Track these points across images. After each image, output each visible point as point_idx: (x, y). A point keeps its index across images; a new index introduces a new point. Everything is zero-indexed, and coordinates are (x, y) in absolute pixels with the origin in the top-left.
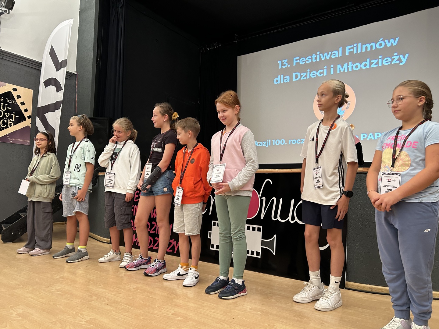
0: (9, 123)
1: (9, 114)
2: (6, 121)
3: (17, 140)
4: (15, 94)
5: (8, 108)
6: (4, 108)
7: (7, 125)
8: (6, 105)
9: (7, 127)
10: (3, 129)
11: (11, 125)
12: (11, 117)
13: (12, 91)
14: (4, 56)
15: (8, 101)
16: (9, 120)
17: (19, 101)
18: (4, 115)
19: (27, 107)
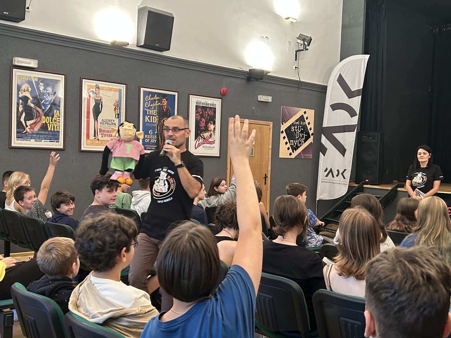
0: (302, 141)
1: (302, 134)
2: (300, 140)
3: (306, 155)
4: (305, 116)
5: (302, 129)
6: (299, 130)
7: (301, 144)
8: (301, 126)
9: (301, 145)
10: (299, 147)
11: (303, 144)
12: (303, 137)
13: (303, 114)
14: (302, 86)
15: (301, 123)
16: (302, 139)
17: (307, 122)
18: (300, 134)
19: (311, 127)
